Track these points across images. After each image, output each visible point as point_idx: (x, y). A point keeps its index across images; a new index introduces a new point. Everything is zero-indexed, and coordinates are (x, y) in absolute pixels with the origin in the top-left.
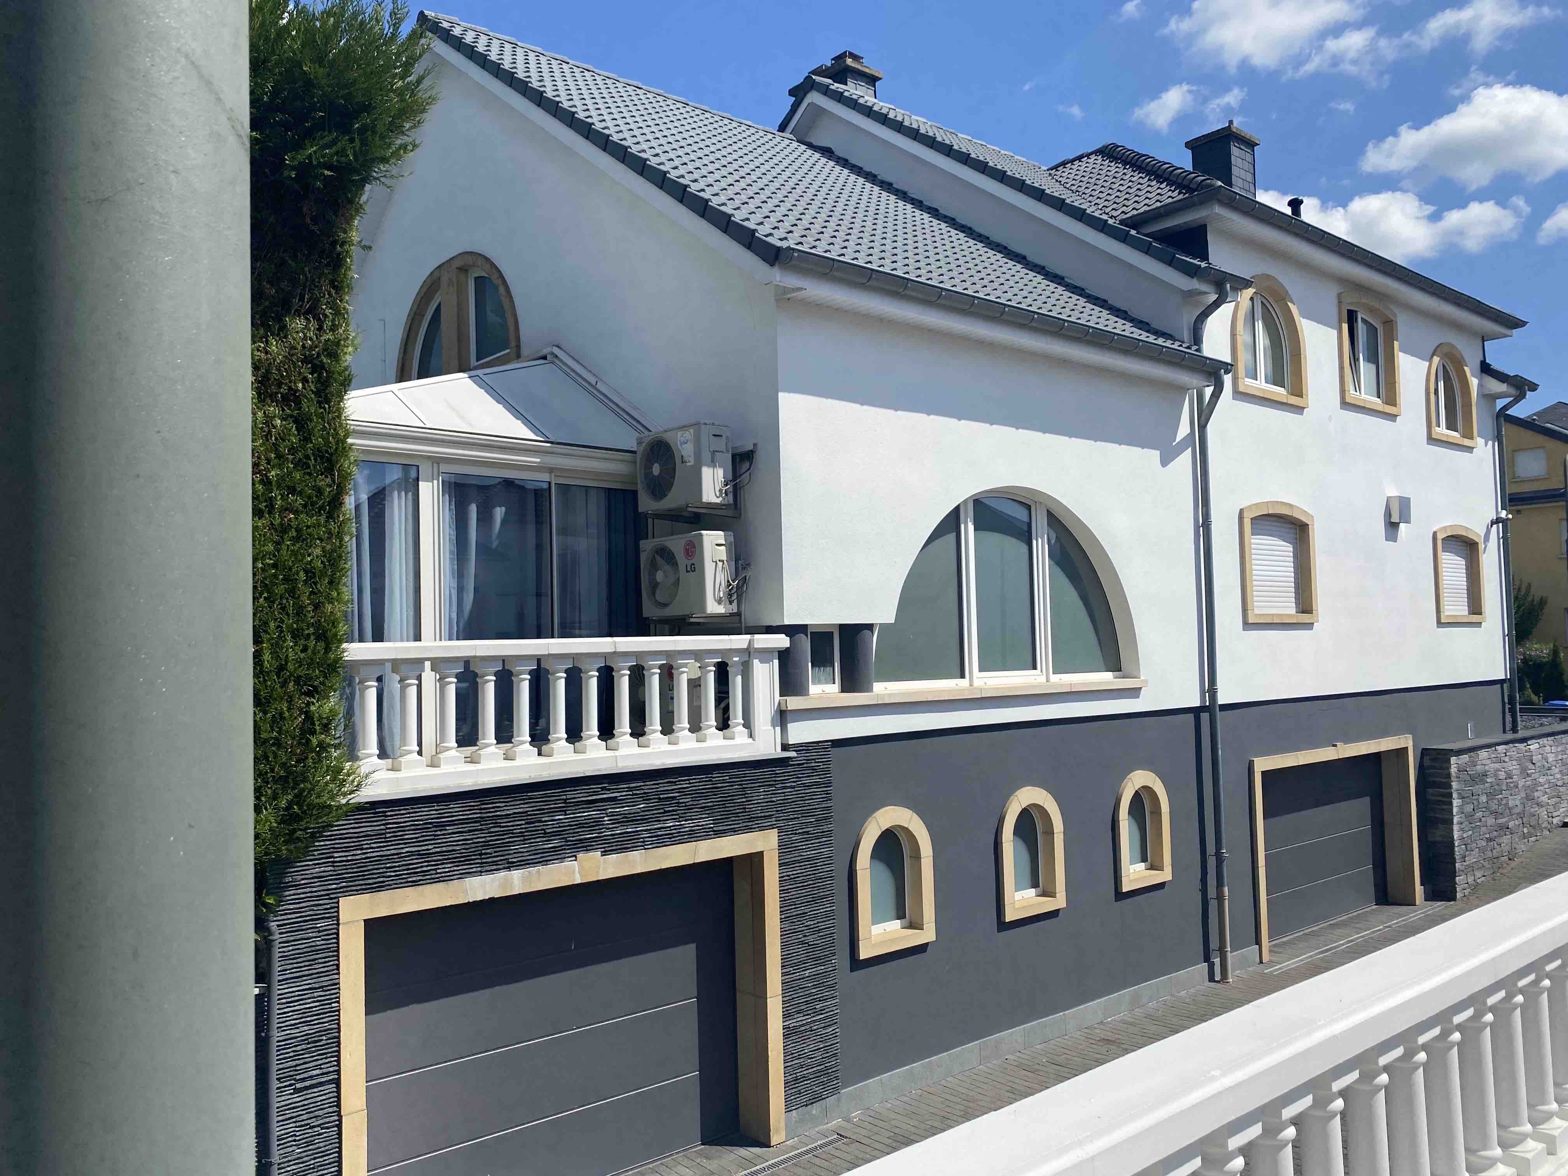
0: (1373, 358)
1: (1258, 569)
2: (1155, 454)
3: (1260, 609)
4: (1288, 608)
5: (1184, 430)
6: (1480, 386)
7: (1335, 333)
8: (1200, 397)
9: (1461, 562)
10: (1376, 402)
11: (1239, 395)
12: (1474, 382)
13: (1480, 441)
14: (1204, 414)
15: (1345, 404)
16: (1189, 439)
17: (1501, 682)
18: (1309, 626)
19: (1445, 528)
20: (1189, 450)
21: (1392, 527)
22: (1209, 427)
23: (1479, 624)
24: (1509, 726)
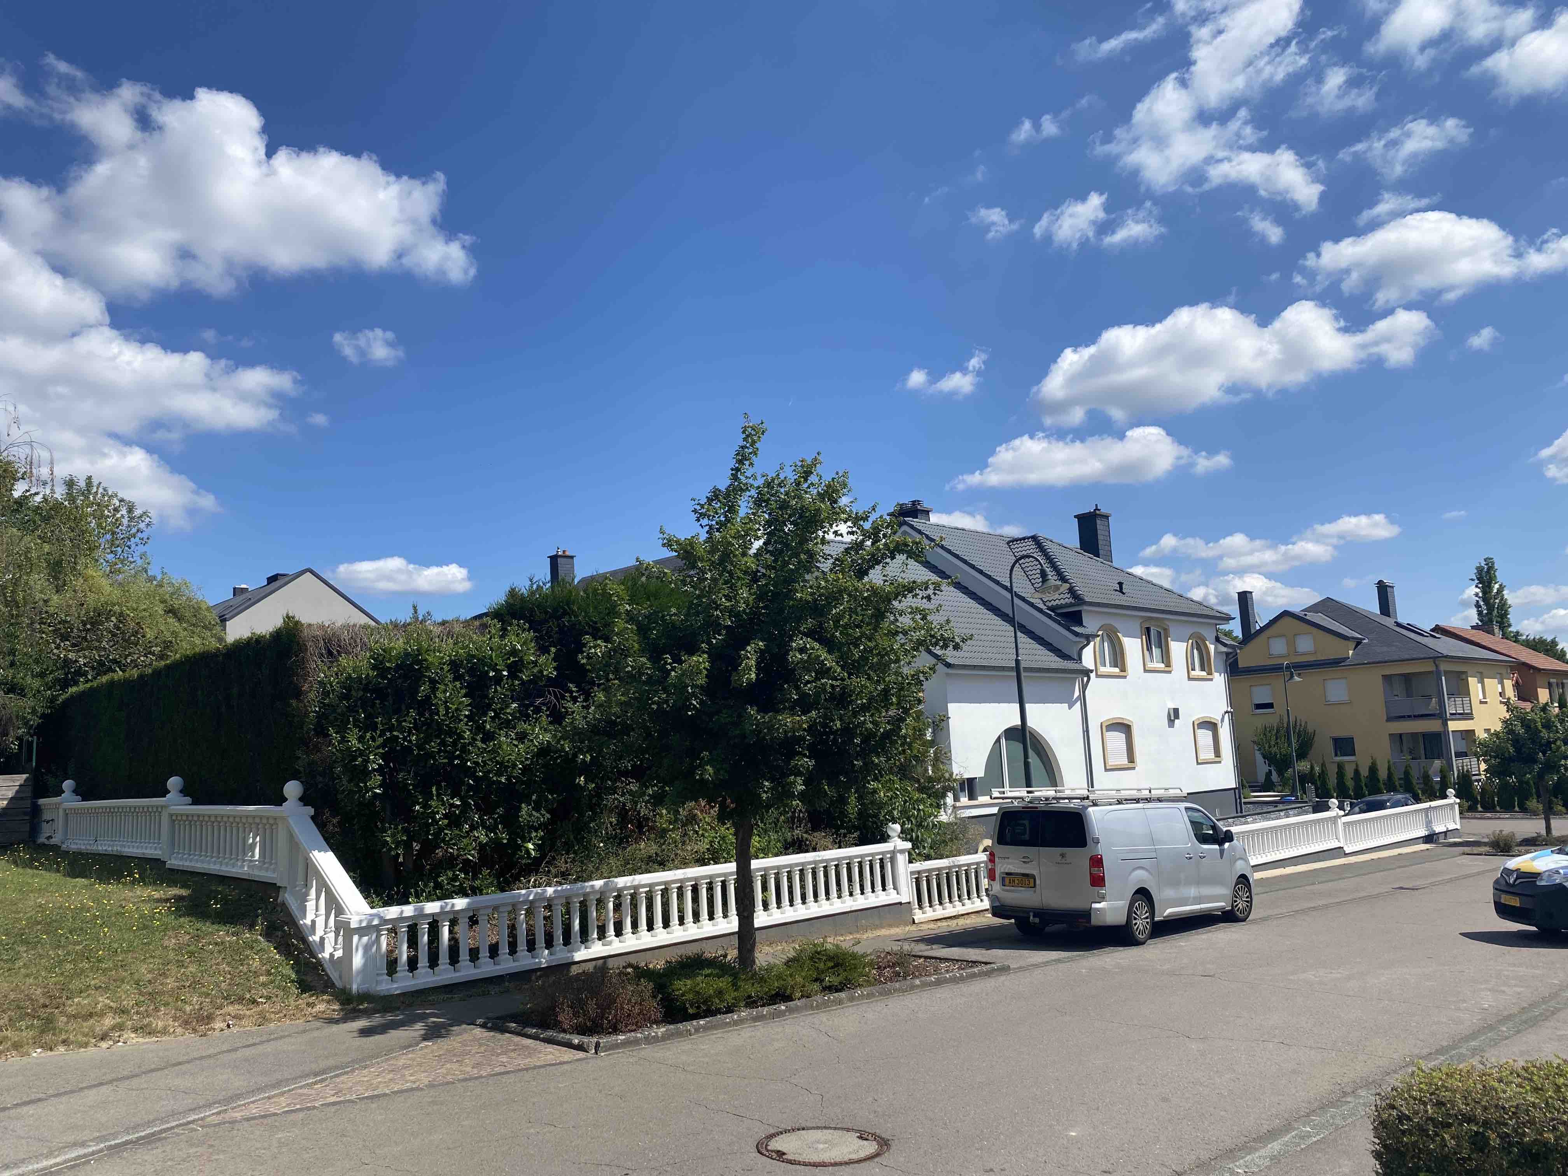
0: (1160, 646)
1: (1109, 746)
2: (1067, 705)
3: (1111, 763)
4: (1124, 761)
5: (1077, 694)
6: (1216, 649)
7: (1140, 640)
8: (1083, 681)
9: (1210, 733)
10: (1162, 666)
11: (1097, 676)
12: (1212, 648)
13: (1216, 675)
14: (1084, 687)
15: (1146, 671)
16: (1079, 698)
17: (1234, 789)
18: (1134, 768)
19: (1198, 719)
20: (1079, 703)
21: (1171, 723)
22: (1086, 692)
23: (1220, 762)
24: (1239, 810)
